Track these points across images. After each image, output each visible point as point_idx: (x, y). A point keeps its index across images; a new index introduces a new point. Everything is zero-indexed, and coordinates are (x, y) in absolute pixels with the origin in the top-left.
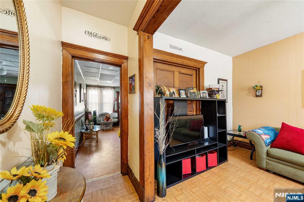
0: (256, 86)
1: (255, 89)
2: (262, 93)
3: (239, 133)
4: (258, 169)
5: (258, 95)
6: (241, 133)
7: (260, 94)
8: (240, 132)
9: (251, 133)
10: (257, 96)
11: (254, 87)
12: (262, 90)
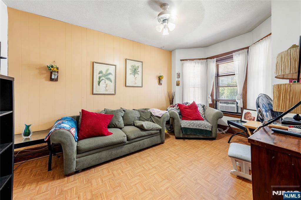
0: (52, 67)
1: (51, 69)
2: (57, 77)
3: (26, 139)
4: (66, 179)
5: (54, 78)
6: (29, 137)
7: (56, 77)
8: (29, 135)
9: (59, 132)
10: (52, 80)
11: (49, 68)
12: (58, 73)
